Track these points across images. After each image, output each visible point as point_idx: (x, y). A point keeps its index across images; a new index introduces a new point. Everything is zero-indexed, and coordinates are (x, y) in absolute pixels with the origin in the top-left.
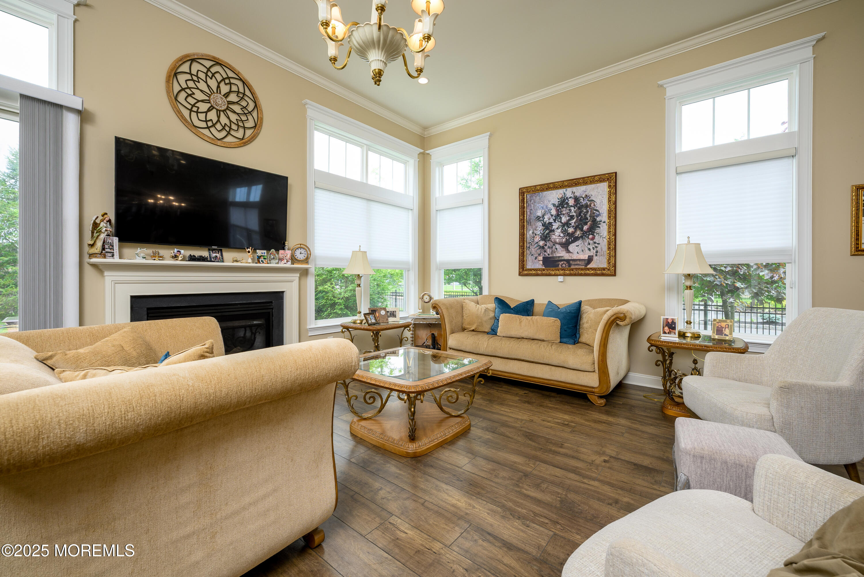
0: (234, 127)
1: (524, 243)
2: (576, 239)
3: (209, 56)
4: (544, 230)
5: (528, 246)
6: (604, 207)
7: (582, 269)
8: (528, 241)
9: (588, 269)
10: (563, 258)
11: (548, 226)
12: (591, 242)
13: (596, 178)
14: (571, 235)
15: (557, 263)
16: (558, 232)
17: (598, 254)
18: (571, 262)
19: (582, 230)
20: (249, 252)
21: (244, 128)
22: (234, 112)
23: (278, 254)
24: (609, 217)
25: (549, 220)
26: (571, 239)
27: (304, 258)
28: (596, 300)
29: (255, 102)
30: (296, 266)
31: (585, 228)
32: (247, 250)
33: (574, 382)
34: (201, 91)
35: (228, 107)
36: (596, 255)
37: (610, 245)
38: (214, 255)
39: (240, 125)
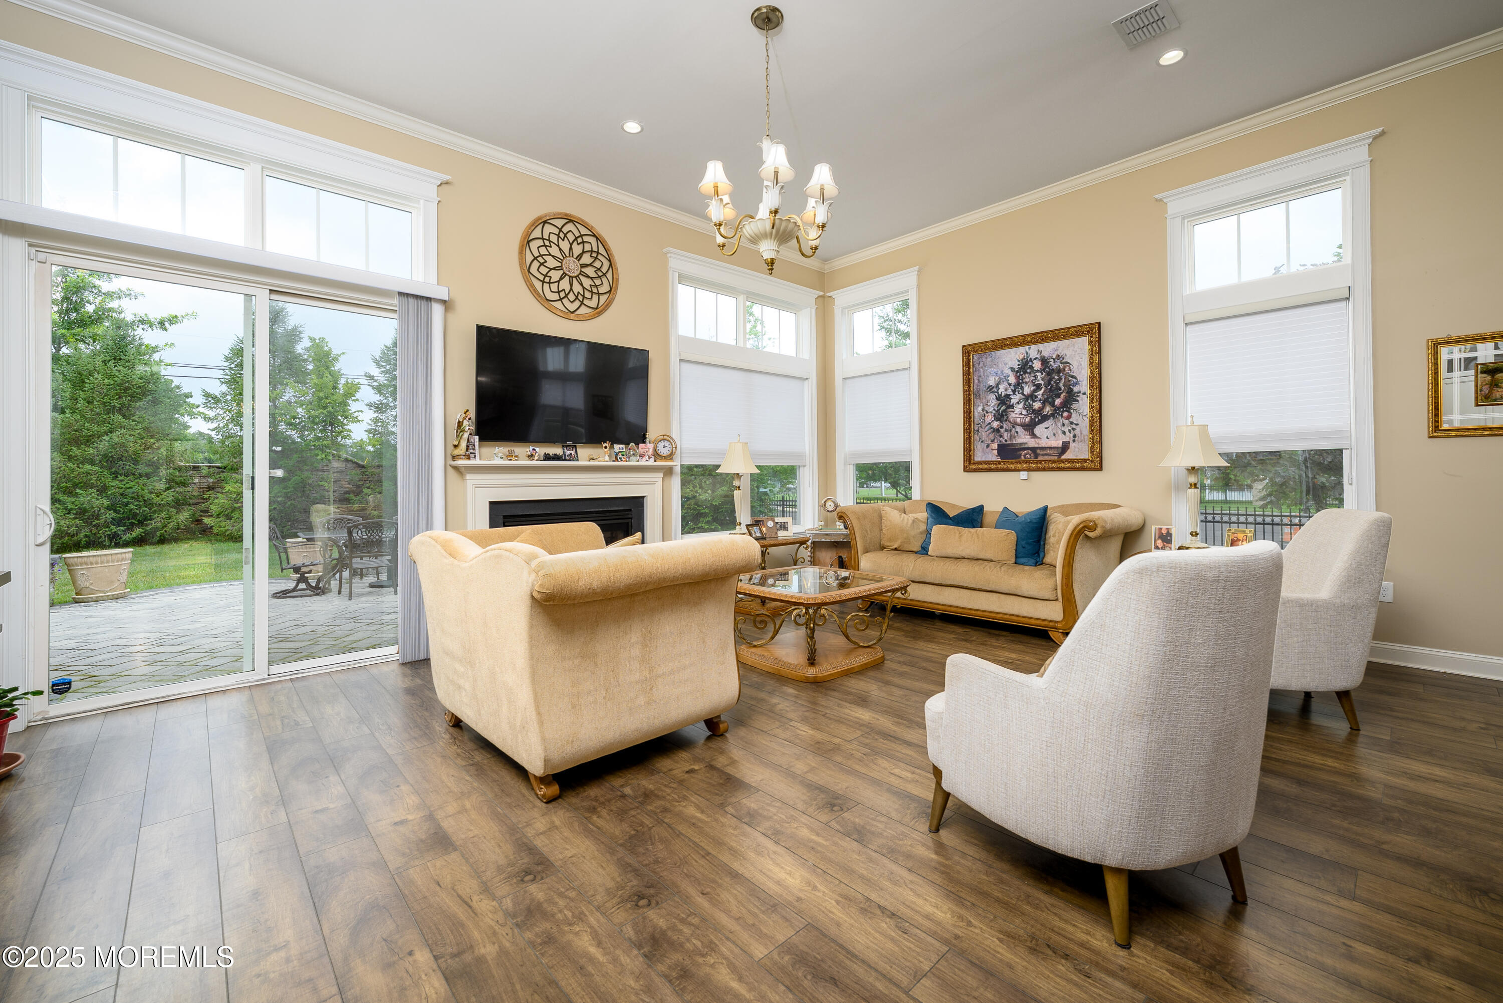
0: (588, 295)
1: (970, 425)
2: (1045, 418)
3: (561, 213)
4: (999, 405)
5: (976, 429)
6: (1083, 371)
7: (1054, 462)
8: (976, 422)
9: (1063, 461)
10: (1026, 446)
11: (1004, 400)
12: (1066, 422)
13: (1072, 331)
14: (1038, 412)
15: (1018, 453)
16: (1019, 409)
17: (1076, 439)
18: (1038, 451)
19: (1052, 404)
20: (606, 447)
21: (599, 294)
22: (588, 277)
23: (638, 448)
24: (1091, 386)
25: (1006, 390)
26: (1038, 418)
27: (669, 453)
28: (1074, 505)
29: (610, 261)
30: (660, 463)
31: (1058, 402)
32: (604, 445)
33: (1030, 615)
34: (553, 257)
35: (581, 271)
36: (1074, 441)
37: (1093, 425)
38: (568, 452)
39: (594, 291)
